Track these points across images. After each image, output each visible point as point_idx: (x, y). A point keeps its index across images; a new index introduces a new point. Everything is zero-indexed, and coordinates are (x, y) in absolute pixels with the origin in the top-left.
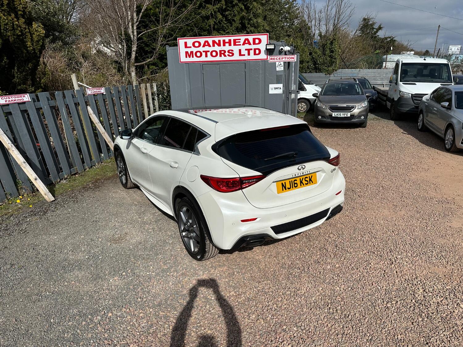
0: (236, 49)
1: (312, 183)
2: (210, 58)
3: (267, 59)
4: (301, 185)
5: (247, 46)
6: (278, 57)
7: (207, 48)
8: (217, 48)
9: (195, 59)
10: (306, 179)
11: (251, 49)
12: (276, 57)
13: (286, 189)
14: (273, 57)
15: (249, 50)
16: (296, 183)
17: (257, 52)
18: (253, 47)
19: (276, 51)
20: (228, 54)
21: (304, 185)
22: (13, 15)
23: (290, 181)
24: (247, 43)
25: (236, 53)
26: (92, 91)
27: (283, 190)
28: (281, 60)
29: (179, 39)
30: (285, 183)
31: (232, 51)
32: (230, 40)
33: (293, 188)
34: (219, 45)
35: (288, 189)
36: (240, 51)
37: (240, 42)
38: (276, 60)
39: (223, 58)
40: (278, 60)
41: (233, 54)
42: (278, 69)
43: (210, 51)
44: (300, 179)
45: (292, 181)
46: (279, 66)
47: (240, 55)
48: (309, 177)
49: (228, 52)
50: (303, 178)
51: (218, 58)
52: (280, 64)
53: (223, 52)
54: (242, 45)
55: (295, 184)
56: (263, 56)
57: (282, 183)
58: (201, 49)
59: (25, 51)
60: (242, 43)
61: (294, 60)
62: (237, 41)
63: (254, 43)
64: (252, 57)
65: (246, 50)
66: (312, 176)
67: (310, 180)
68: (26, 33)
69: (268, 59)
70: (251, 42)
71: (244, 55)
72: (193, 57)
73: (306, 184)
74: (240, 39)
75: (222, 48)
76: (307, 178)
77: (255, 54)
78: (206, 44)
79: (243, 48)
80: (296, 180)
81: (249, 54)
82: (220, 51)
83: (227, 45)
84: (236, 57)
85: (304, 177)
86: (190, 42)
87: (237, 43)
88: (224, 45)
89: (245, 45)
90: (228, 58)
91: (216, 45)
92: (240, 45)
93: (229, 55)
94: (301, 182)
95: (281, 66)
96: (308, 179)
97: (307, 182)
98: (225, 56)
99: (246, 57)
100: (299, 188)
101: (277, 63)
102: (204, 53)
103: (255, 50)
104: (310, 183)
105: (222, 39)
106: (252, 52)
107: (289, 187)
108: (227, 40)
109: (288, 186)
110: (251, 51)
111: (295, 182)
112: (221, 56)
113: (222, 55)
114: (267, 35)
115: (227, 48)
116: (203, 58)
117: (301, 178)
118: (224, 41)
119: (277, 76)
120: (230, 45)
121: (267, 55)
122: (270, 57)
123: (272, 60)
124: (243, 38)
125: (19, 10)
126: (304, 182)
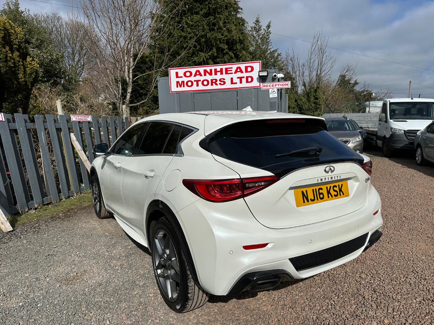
0: (227, 78)
1: (343, 194)
2: (201, 87)
3: (260, 86)
4: (328, 197)
5: (239, 74)
6: (272, 84)
7: (198, 78)
8: (209, 77)
9: (186, 88)
10: (335, 188)
11: (244, 77)
12: (269, 84)
13: (308, 201)
14: (266, 85)
15: (241, 78)
16: (322, 193)
17: (250, 79)
18: (245, 75)
19: (270, 78)
20: (220, 82)
21: (332, 197)
22: (8, 48)
23: (313, 190)
24: (239, 72)
25: (228, 81)
26: (78, 118)
27: (304, 202)
28: (275, 87)
29: (170, 70)
30: (306, 191)
31: (224, 79)
32: (222, 69)
33: (317, 200)
34: (211, 74)
35: (312, 200)
36: (232, 79)
37: (232, 70)
38: (269, 87)
39: (214, 87)
40: (272, 87)
41: (225, 83)
42: (271, 96)
43: (202, 81)
44: (327, 188)
45: (316, 189)
46: (273, 93)
47: (232, 83)
48: (339, 185)
49: (220, 80)
50: (330, 187)
51: (209, 87)
52: (273, 91)
53: (214, 81)
54: (233, 73)
55: (320, 194)
56: (255, 83)
57: (303, 192)
58: (192, 78)
59: (15, 82)
60: (233, 71)
61: (288, 86)
62: (228, 69)
63: (246, 71)
64: (244, 84)
65: (238, 78)
66: (342, 185)
67: (340, 190)
68: (19, 65)
69: (261, 87)
70: (244, 70)
71: (236, 83)
72: (184, 86)
73: (335, 196)
74: (232, 68)
75: (214, 77)
76: (336, 186)
77: (247, 82)
78: (198, 73)
79: (235, 76)
80: (322, 189)
81: (241, 82)
82: (212, 80)
83: (219, 73)
84: (228, 85)
85: (332, 185)
86: (181, 72)
87: (229, 72)
88: (216, 74)
89: (237, 73)
90: (219, 87)
91: (207, 74)
92: (232, 73)
93: (220, 84)
94: (329, 192)
95: (274, 92)
96: (337, 189)
97: (336, 193)
98: (216, 84)
99: (238, 85)
100: (326, 200)
101: (270, 90)
102: (196, 82)
103: (247, 78)
104: (340, 195)
105: (213, 68)
106: (244, 80)
107: (313, 198)
108: (218, 69)
109: (310, 196)
110: (243, 79)
111: (321, 191)
112: (212, 85)
113: (214, 84)
114: (260, 62)
115: (219, 76)
116: (194, 88)
117: (328, 186)
118: (215, 70)
119: (270, 103)
120: (222, 73)
121: (260, 82)
122: (263, 85)
123: (265, 88)
124: (234, 67)
125: (15, 44)
126: (332, 191)
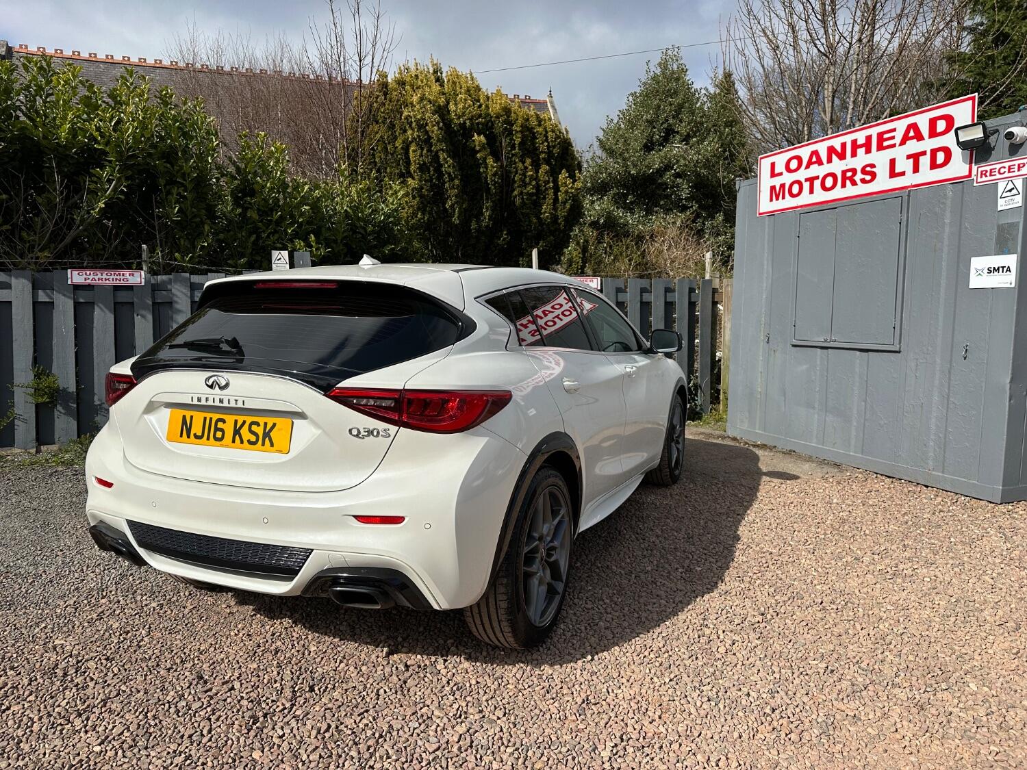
0: (880, 159)
1: (272, 445)
2: (820, 196)
3: (970, 175)
4: (234, 442)
5: (913, 146)
6: (1006, 165)
7: (815, 170)
8: (837, 166)
9: (789, 202)
10: (254, 428)
11: (924, 153)
12: (998, 166)
13: (189, 437)
14: (988, 168)
15: (915, 157)
16: (222, 430)
17: (941, 157)
18: (929, 144)
19: (1001, 144)
20: (863, 176)
21: (242, 442)
22: (528, 161)
24: (912, 138)
25: (882, 170)
27: (181, 436)
28: (1017, 173)
29: (761, 158)
31: (873, 166)
32: (869, 138)
33: (208, 439)
34: (842, 156)
35: (196, 437)
36: (893, 162)
37: (893, 138)
38: (998, 176)
39: (850, 191)
40: (1007, 175)
41: (874, 175)
42: (1002, 205)
43: (821, 178)
44: (236, 421)
46: (1009, 194)
47: (893, 174)
48: (266, 424)
49: (864, 171)
50: (244, 422)
51: (838, 193)
52: (1010, 186)
53: (849, 174)
54: (897, 145)
55: (217, 429)
56: (958, 166)
58: (802, 175)
59: (534, 220)
60: (897, 141)
62: (886, 136)
63: (933, 133)
64: (927, 174)
65: (909, 157)
66: (274, 425)
67: (267, 435)
68: (546, 189)
69: (973, 177)
70: (925, 130)
71: (903, 174)
72: (783, 198)
73: (250, 442)
74: (894, 130)
75: (850, 162)
76: (258, 425)
77: (934, 165)
78: (815, 159)
79: (900, 154)
80: (223, 421)
81: (916, 169)
82: (844, 172)
83: (861, 151)
84: (883, 182)
85: (249, 419)
86: (780, 160)
87: (886, 144)
88: (854, 154)
89: (908, 142)
90: (862, 189)
91: (834, 157)
92: (894, 146)
93: (863, 181)
94: (237, 432)
95: (1014, 192)
96: (259, 430)
97: (253, 438)
98: (854, 183)
99: (909, 180)
100: (227, 446)
101: (1001, 186)
102: (808, 183)
103: (934, 152)
104: (263, 444)
105: (848, 139)
106: (925, 161)
107: (199, 434)
108: (861, 141)
109: (197, 429)
110: (921, 159)
111: (220, 425)
112: (844, 186)
113: (848, 182)
114: (973, 99)
115: (862, 159)
116: (805, 199)
117: (241, 419)
118: (854, 142)
119: (999, 227)
120: (868, 151)
121: (971, 163)
122: (980, 169)
123: (984, 179)
124: (901, 126)
125: (542, 152)
126: (245, 432)
